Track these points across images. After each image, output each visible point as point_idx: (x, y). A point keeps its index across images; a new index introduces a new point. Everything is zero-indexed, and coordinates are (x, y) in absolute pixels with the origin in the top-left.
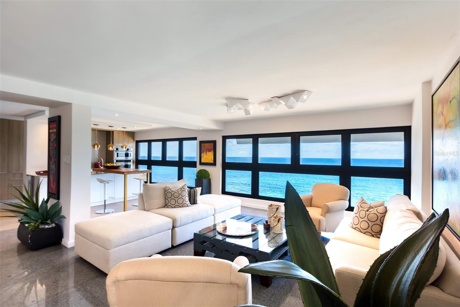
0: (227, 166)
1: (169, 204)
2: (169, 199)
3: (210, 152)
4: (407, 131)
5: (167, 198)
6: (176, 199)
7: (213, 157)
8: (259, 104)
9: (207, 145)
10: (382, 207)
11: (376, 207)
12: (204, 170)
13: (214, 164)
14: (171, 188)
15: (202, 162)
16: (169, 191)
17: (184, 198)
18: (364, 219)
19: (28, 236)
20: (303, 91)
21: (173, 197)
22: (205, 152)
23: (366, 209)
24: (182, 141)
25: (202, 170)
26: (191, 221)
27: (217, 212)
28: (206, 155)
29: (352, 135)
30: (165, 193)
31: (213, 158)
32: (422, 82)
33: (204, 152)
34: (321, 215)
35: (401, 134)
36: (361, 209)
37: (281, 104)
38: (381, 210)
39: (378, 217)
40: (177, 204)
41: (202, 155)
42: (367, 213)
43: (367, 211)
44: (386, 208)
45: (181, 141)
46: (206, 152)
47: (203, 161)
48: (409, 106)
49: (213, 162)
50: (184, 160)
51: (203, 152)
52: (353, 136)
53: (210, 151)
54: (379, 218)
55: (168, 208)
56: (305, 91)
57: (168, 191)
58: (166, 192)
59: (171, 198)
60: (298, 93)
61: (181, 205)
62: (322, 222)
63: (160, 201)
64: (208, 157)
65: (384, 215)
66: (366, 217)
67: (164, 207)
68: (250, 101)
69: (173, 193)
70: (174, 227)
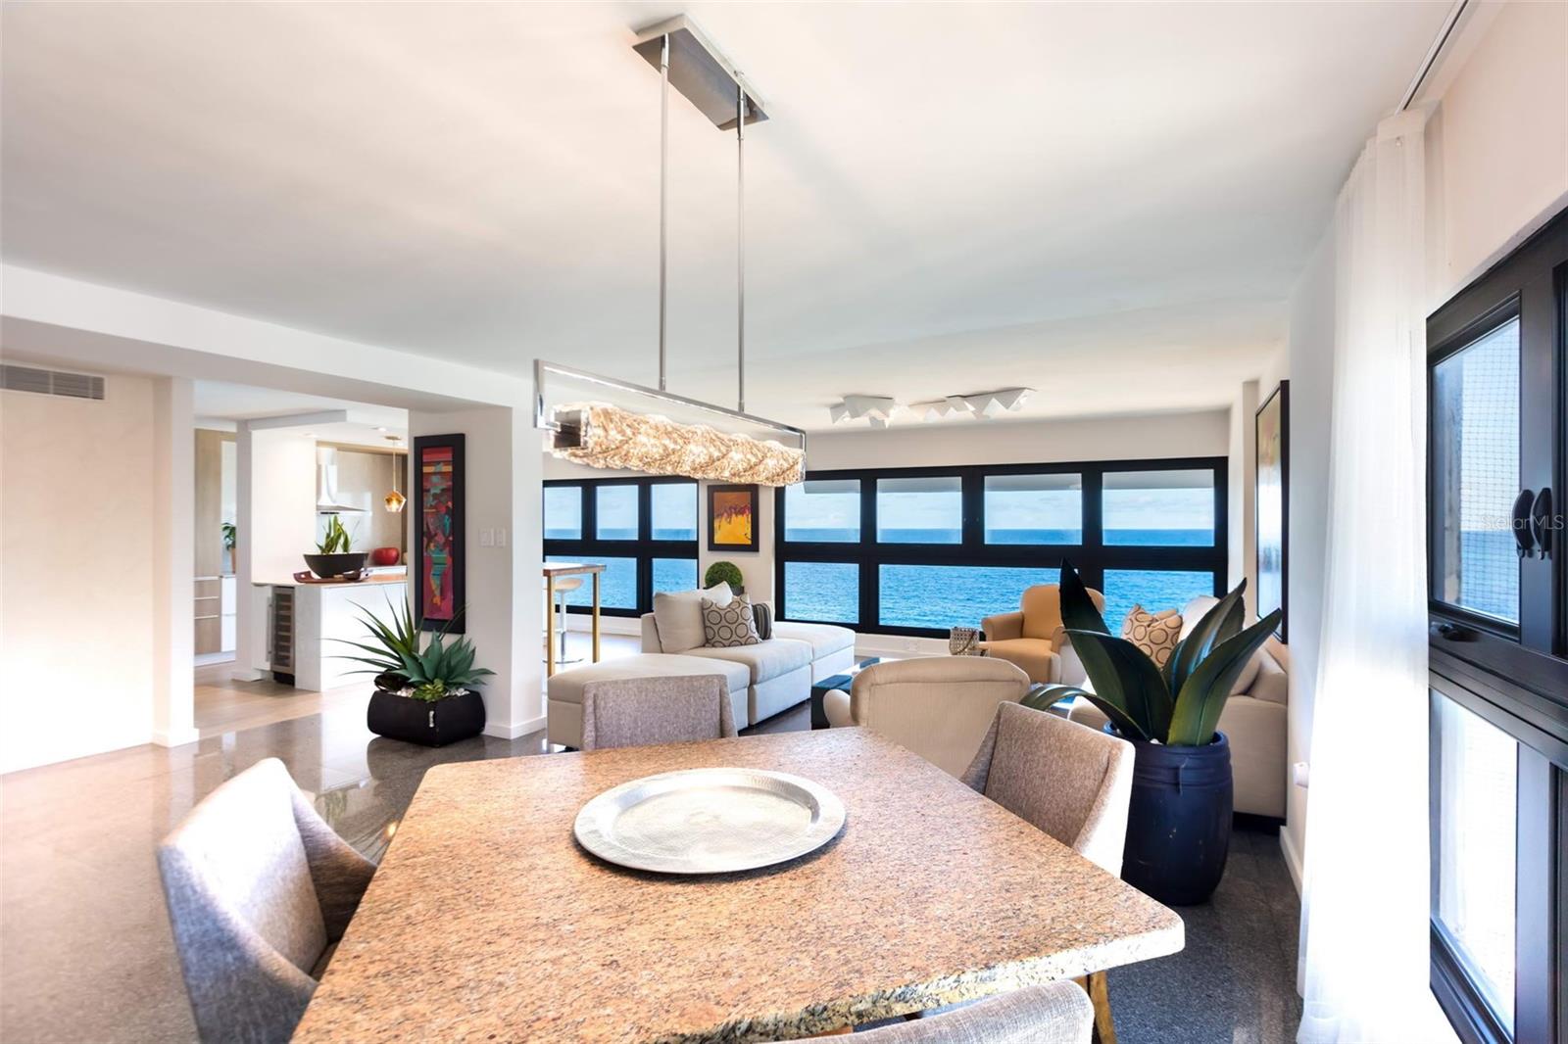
0: (788, 552)
1: (717, 638)
2: (716, 628)
3: (740, 517)
4: (1219, 466)
5: (708, 624)
6: (733, 627)
7: (750, 529)
8: (910, 406)
9: (731, 496)
10: (1176, 616)
11: (1162, 619)
12: (727, 564)
13: (753, 547)
14: (714, 602)
15: (716, 542)
16: (714, 607)
17: (748, 623)
18: (1143, 642)
19: (428, 713)
20: (1022, 389)
21: (724, 622)
22: (725, 515)
23: (1146, 624)
24: (650, 484)
25: (723, 563)
26: (778, 672)
27: (817, 656)
28: (730, 522)
29: (1104, 474)
30: (703, 614)
31: (749, 531)
32: (1244, 380)
33: (722, 515)
34: (1052, 651)
35: (1208, 475)
36: (1136, 623)
37: (967, 409)
38: (1172, 621)
39: (1167, 635)
40: (734, 637)
41: (716, 524)
42: (1149, 629)
43: (1149, 626)
44: (1181, 617)
45: (645, 484)
46: (730, 516)
47: (718, 539)
48: (1224, 414)
49: (749, 542)
50: (654, 537)
51: (718, 516)
52: (1106, 476)
53: (741, 512)
54: (1170, 637)
55: (713, 646)
56: (1024, 388)
57: (712, 609)
58: (706, 612)
59: (720, 625)
60: (1008, 394)
61: (743, 640)
62: (1054, 663)
63: (693, 632)
64: (736, 528)
65: (1177, 630)
66: (1147, 637)
67: (704, 646)
68: (897, 400)
69: (722, 613)
70: (753, 682)
